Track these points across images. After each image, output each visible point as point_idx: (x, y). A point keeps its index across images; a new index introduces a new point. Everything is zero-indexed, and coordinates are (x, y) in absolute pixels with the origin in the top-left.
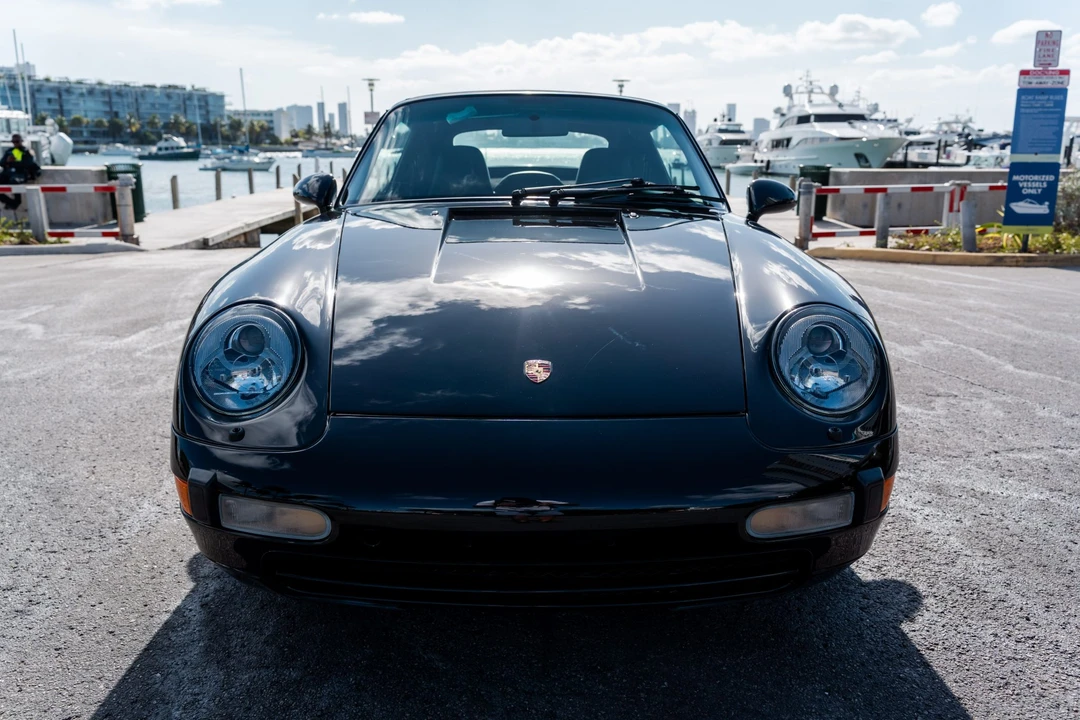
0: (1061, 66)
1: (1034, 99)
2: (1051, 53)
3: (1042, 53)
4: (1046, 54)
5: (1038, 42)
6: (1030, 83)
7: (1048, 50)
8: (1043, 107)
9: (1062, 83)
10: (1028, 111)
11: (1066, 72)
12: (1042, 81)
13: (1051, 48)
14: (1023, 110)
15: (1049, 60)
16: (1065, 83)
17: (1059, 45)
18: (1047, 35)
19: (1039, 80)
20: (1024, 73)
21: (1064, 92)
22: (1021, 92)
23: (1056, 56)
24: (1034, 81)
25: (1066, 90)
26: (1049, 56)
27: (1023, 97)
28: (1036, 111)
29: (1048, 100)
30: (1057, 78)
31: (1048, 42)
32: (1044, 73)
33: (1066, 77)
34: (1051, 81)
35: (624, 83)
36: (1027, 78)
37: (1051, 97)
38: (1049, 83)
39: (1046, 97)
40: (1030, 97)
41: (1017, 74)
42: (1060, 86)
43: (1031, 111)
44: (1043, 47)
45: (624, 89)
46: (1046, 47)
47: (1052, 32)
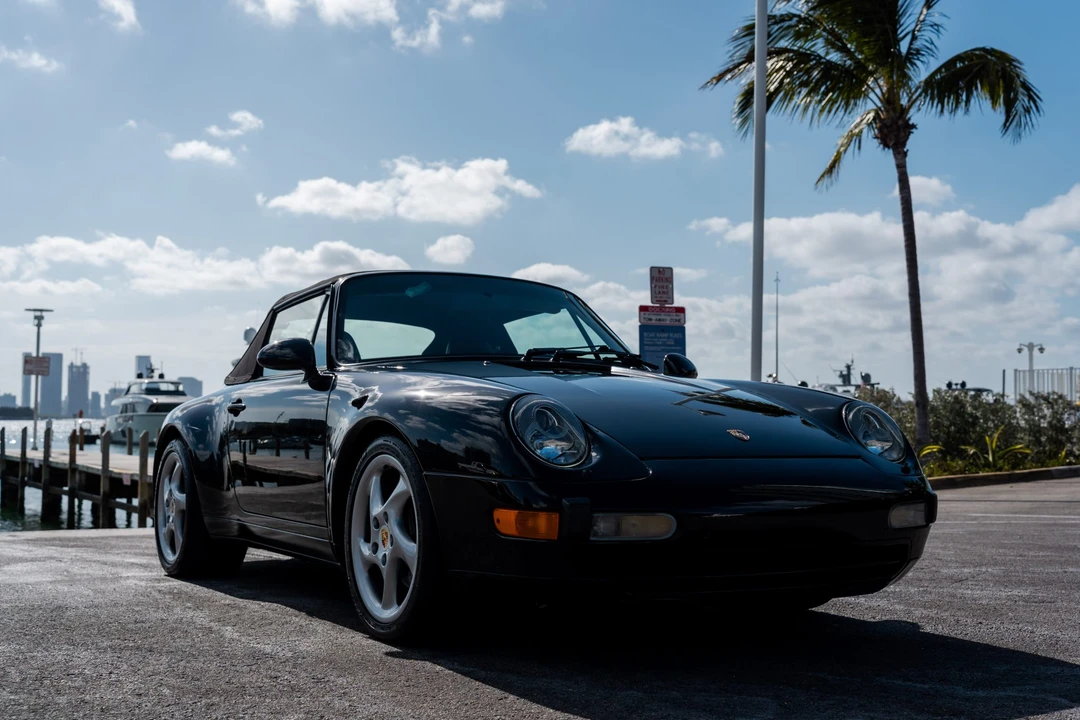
0: (676, 304)
1: (656, 337)
2: (665, 290)
3: (657, 290)
4: (661, 290)
5: (652, 278)
6: (650, 320)
7: (663, 287)
8: (664, 344)
9: (679, 321)
10: (651, 348)
11: (681, 310)
12: (662, 317)
13: (665, 284)
14: (646, 348)
15: (664, 297)
16: (682, 321)
17: (671, 282)
18: (659, 272)
19: (658, 317)
20: (643, 309)
21: (682, 330)
22: (643, 329)
23: (670, 293)
24: (654, 317)
25: (684, 328)
26: (664, 293)
27: (645, 334)
28: (659, 349)
29: (669, 338)
30: (674, 316)
31: (661, 279)
32: (662, 309)
33: (682, 315)
34: (668, 318)
35: (44, 314)
36: (647, 315)
37: (671, 335)
38: (668, 320)
39: (666, 335)
40: (652, 335)
41: (637, 310)
42: (677, 324)
43: (654, 348)
44: (658, 284)
45: (43, 322)
46: (661, 284)
47: (664, 268)
